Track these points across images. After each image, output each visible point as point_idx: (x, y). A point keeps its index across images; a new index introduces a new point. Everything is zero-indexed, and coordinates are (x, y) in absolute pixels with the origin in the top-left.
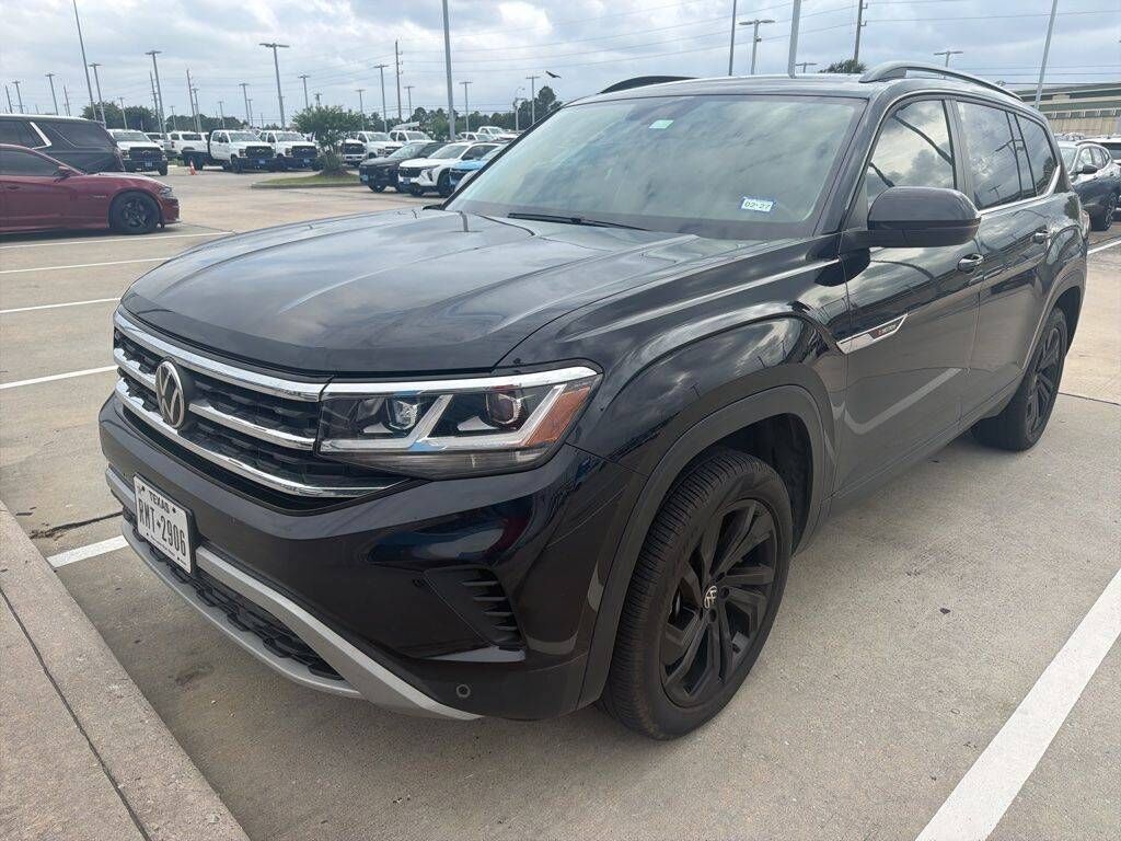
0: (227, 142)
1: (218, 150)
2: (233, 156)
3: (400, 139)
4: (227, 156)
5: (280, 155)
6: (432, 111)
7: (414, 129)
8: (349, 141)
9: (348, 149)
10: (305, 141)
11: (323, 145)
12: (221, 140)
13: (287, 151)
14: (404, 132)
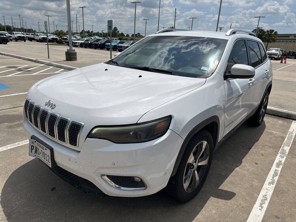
0: (38, 36)
1: (36, 38)
2: (40, 39)
3: (75, 37)
4: (38, 39)
5: (49, 39)
6: (87, 31)
7: (78, 36)
8: (64, 37)
9: (64, 39)
10: (54, 37)
11: (59, 38)
12: (37, 35)
13: (51, 38)
14: (76, 36)
